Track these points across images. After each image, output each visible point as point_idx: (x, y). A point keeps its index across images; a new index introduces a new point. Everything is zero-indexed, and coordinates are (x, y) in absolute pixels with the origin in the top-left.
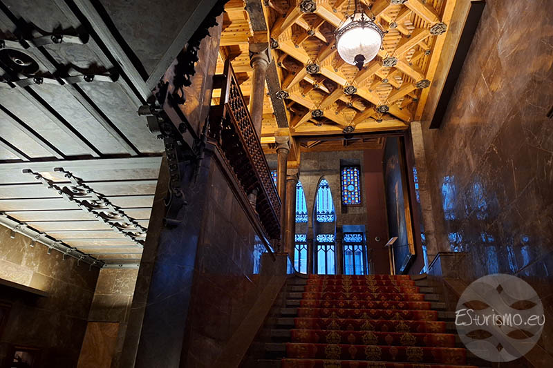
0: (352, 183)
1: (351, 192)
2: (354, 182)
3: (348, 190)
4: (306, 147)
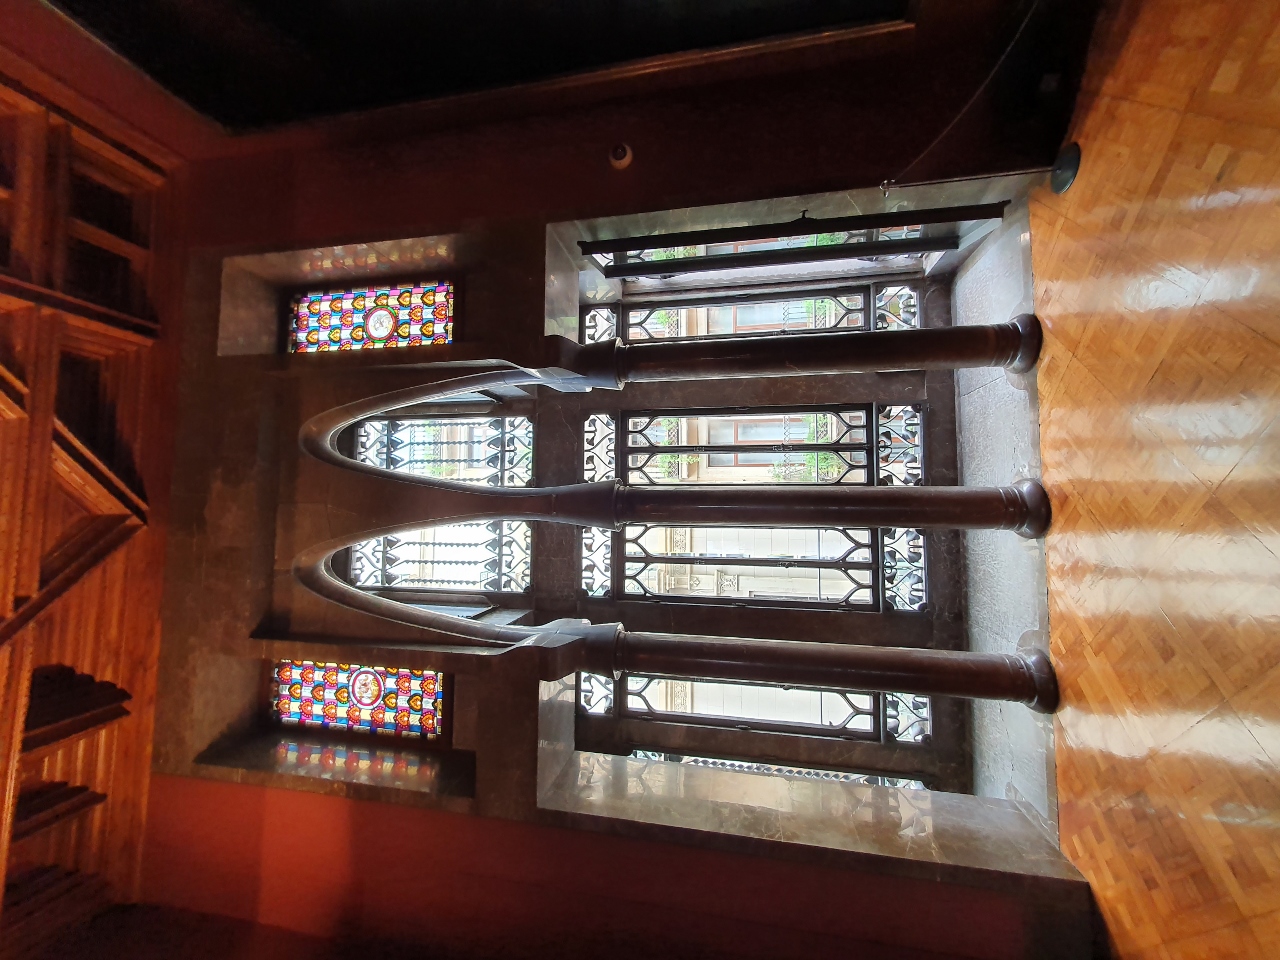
0: (358, 319)
1: (397, 324)
2: (355, 310)
3: (390, 338)
4: (135, 520)
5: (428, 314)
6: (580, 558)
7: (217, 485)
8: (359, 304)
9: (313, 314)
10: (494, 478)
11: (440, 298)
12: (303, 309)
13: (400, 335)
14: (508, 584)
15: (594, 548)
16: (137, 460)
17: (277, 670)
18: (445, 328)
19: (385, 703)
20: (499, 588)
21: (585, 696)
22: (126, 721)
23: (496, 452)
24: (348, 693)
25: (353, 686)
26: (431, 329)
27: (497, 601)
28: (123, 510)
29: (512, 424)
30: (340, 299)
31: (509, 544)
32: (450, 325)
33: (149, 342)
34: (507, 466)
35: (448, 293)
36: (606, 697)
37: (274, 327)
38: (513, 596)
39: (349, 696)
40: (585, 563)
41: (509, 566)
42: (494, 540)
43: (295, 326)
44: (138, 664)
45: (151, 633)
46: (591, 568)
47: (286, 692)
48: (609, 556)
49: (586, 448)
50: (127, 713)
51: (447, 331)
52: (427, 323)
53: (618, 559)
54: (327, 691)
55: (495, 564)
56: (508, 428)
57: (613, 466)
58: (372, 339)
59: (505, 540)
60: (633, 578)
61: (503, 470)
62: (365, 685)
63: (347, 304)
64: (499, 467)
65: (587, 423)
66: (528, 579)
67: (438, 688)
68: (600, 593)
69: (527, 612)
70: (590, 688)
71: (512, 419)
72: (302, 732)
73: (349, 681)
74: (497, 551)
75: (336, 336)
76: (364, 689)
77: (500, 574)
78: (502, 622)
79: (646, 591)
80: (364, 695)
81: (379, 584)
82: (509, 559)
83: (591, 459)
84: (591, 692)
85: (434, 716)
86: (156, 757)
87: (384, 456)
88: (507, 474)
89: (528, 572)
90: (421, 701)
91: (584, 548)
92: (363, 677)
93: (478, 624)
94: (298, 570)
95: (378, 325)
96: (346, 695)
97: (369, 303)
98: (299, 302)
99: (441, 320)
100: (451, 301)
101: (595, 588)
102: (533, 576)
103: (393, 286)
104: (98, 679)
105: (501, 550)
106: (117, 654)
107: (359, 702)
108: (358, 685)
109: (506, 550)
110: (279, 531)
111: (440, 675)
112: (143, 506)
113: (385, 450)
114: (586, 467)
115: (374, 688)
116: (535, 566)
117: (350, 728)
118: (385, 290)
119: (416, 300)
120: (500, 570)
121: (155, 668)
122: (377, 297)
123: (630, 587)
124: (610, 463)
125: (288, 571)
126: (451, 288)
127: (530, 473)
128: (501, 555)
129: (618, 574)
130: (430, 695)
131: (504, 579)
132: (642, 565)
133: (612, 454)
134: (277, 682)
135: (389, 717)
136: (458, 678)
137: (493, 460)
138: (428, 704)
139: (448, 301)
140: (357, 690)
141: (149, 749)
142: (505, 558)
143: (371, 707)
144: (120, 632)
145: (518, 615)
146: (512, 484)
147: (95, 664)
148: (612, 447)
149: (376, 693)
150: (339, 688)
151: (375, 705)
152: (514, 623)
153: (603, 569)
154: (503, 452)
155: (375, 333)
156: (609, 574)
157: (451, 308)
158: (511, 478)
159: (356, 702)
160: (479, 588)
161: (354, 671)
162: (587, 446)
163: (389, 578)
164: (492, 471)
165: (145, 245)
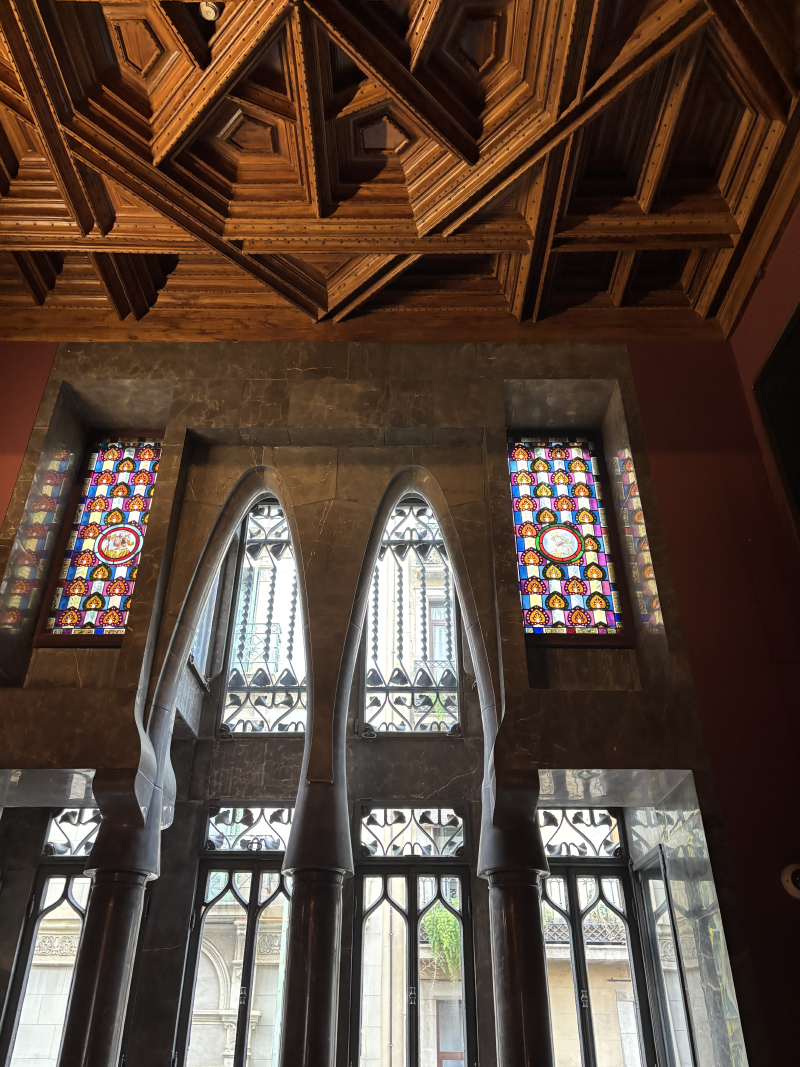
0: (566, 516)
1: (562, 564)
2: (576, 512)
3: (543, 557)
4: (322, 314)
5: (576, 601)
6: (263, 805)
7: (357, 388)
8: (586, 518)
9: (569, 464)
10: (376, 678)
11: (600, 616)
12: (575, 453)
13: (547, 567)
14: (236, 701)
15: (275, 824)
16: (388, 310)
17: (152, 444)
18: (558, 623)
19: (100, 566)
20: (231, 689)
21: (74, 814)
22: (115, 317)
23: (412, 682)
24: (117, 524)
25: (125, 529)
26: (557, 605)
27: (214, 689)
28: (332, 304)
29: (449, 702)
30: (590, 496)
31: (289, 703)
32: (564, 631)
33: (517, 312)
34: (394, 696)
35: (606, 626)
36: (68, 845)
37: (551, 423)
38: (219, 709)
39: (112, 524)
40: (255, 812)
41: (259, 702)
42: (294, 681)
43: (554, 444)
44: (173, 324)
45: (203, 333)
46: (248, 820)
47: (126, 455)
48: (264, 849)
49: (416, 811)
50: (123, 316)
51: (555, 625)
52: (565, 600)
53: (257, 861)
54: (122, 499)
55: (262, 680)
56: (444, 696)
57: (391, 853)
58: (540, 534)
59: (294, 696)
60: (230, 886)
61: (387, 690)
62: (123, 542)
63: (583, 503)
64: (391, 685)
65: (451, 812)
66: (239, 729)
67: (108, 630)
68: (212, 833)
69: (195, 731)
70: (84, 821)
71: (456, 702)
72: (81, 474)
73: (130, 523)
74: (279, 685)
75: (544, 491)
76: (118, 541)
77: (249, 690)
78: (183, 700)
79: (209, 906)
80: (111, 542)
81: (248, 537)
82: (268, 702)
83: (400, 819)
84: (79, 821)
85: (76, 625)
86: (75, 346)
87: (407, 537)
88: (381, 697)
89: (249, 730)
90: (95, 609)
91: (276, 810)
92: (133, 538)
93: (183, 670)
94: (262, 470)
95: (559, 540)
96: (114, 521)
97: (587, 529)
98: (584, 448)
99: (569, 619)
100: (595, 631)
101: (221, 827)
102: (244, 736)
103: (611, 557)
104: (161, 292)
105: (280, 689)
106: (182, 305)
107: (104, 537)
108: (124, 533)
109: (281, 697)
110: (305, 450)
111: (122, 631)
112: (337, 318)
113: (415, 538)
114: (390, 812)
115: (118, 553)
116: (256, 740)
117: (76, 527)
118: (605, 549)
119: (595, 586)
120: (255, 690)
121: (166, 340)
122: (594, 538)
123: (217, 880)
124: (395, 848)
125: (260, 461)
126: (614, 631)
127: (383, 729)
128: (274, 690)
129: (234, 862)
130: (101, 620)
131: (242, 696)
132: (246, 899)
133: (407, 852)
134: (140, 445)
135: (82, 572)
136: (117, 652)
137: (401, 677)
138: (90, 617)
139: (596, 626)
140: (118, 533)
141: (83, 339)
142: (270, 695)
143: (96, 550)
144: (205, 306)
145: (190, 719)
146: (368, 702)
147: (176, 288)
148: (418, 852)
149: (111, 555)
150: (123, 513)
151: (98, 555)
152: (179, 717)
153: (246, 838)
154: (412, 690)
155: (548, 536)
156: (238, 847)
157: (586, 631)
158: (376, 702)
159: (104, 533)
160: (235, 663)
161: (141, 529)
162: (419, 813)
163: (255, 550)
164: (386, 675)
165: (623, 303)
